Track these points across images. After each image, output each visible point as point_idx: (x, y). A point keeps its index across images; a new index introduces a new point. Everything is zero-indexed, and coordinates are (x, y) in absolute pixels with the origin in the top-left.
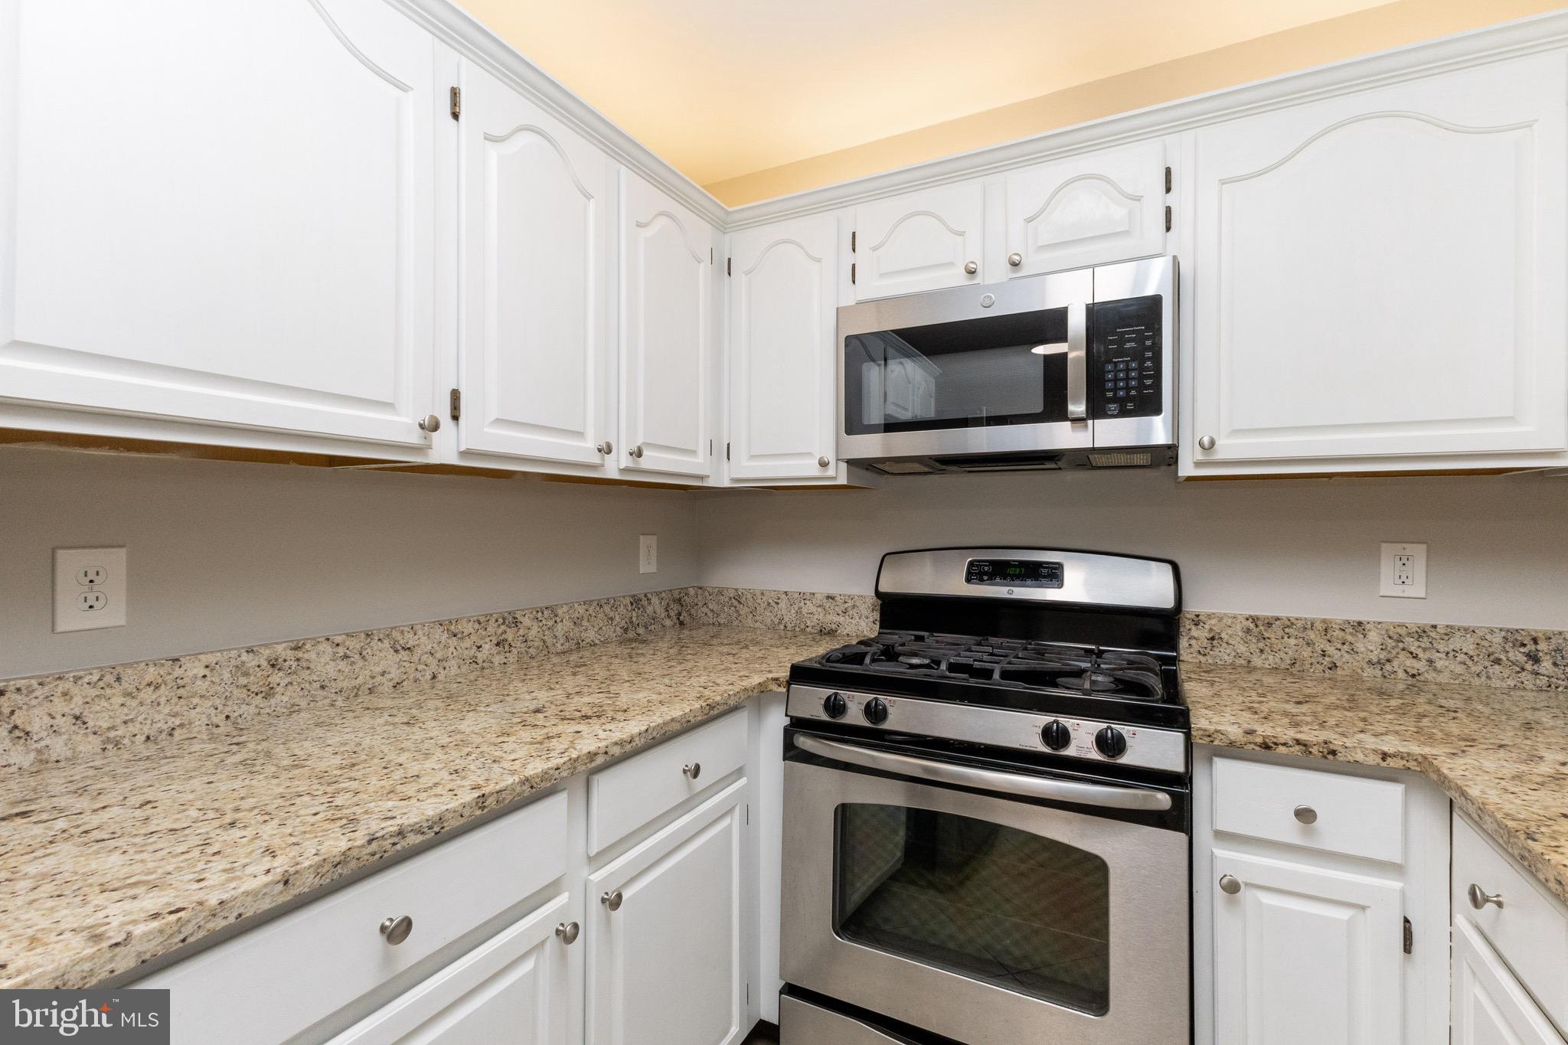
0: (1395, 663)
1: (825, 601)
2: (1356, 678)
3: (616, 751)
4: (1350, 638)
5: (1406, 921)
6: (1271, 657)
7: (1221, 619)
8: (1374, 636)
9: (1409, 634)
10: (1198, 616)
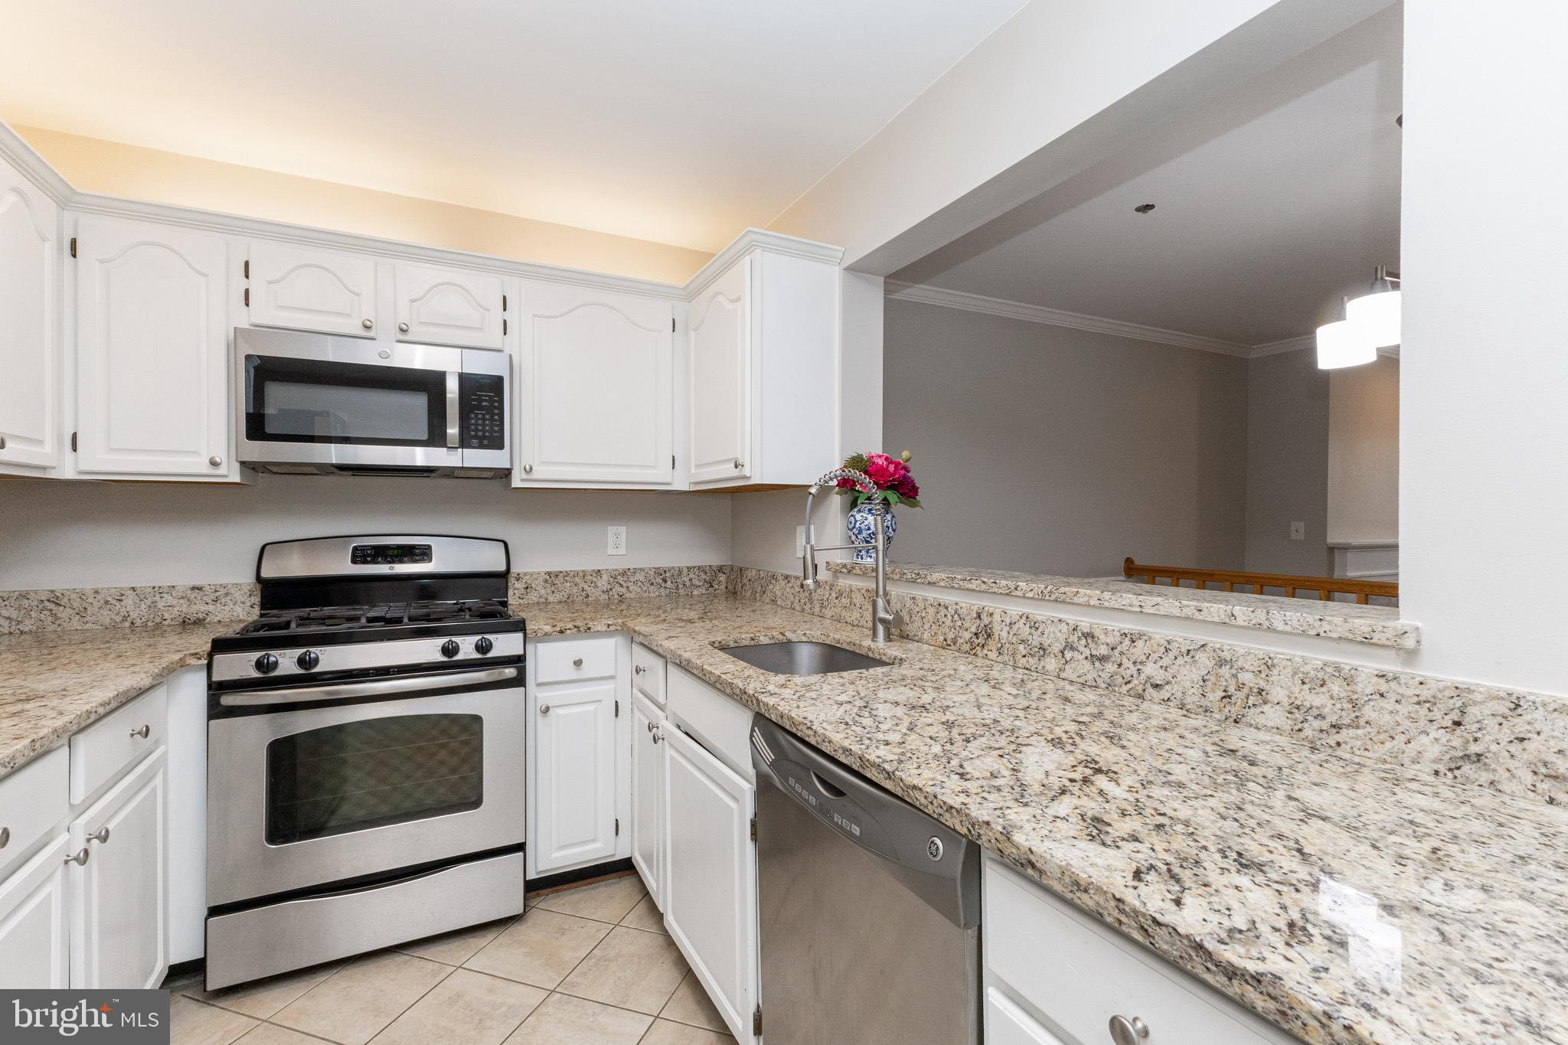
0: (614, 591)
1: (189, 592)
2: (597, 601)
3: (101, 710)
4: (594, 579)
5: (616, 702)
6: (558, 595)
7: (532, 575)
8: (605, 577)
9: (619, 574)
10: (518, 574)
